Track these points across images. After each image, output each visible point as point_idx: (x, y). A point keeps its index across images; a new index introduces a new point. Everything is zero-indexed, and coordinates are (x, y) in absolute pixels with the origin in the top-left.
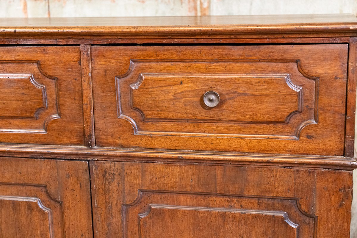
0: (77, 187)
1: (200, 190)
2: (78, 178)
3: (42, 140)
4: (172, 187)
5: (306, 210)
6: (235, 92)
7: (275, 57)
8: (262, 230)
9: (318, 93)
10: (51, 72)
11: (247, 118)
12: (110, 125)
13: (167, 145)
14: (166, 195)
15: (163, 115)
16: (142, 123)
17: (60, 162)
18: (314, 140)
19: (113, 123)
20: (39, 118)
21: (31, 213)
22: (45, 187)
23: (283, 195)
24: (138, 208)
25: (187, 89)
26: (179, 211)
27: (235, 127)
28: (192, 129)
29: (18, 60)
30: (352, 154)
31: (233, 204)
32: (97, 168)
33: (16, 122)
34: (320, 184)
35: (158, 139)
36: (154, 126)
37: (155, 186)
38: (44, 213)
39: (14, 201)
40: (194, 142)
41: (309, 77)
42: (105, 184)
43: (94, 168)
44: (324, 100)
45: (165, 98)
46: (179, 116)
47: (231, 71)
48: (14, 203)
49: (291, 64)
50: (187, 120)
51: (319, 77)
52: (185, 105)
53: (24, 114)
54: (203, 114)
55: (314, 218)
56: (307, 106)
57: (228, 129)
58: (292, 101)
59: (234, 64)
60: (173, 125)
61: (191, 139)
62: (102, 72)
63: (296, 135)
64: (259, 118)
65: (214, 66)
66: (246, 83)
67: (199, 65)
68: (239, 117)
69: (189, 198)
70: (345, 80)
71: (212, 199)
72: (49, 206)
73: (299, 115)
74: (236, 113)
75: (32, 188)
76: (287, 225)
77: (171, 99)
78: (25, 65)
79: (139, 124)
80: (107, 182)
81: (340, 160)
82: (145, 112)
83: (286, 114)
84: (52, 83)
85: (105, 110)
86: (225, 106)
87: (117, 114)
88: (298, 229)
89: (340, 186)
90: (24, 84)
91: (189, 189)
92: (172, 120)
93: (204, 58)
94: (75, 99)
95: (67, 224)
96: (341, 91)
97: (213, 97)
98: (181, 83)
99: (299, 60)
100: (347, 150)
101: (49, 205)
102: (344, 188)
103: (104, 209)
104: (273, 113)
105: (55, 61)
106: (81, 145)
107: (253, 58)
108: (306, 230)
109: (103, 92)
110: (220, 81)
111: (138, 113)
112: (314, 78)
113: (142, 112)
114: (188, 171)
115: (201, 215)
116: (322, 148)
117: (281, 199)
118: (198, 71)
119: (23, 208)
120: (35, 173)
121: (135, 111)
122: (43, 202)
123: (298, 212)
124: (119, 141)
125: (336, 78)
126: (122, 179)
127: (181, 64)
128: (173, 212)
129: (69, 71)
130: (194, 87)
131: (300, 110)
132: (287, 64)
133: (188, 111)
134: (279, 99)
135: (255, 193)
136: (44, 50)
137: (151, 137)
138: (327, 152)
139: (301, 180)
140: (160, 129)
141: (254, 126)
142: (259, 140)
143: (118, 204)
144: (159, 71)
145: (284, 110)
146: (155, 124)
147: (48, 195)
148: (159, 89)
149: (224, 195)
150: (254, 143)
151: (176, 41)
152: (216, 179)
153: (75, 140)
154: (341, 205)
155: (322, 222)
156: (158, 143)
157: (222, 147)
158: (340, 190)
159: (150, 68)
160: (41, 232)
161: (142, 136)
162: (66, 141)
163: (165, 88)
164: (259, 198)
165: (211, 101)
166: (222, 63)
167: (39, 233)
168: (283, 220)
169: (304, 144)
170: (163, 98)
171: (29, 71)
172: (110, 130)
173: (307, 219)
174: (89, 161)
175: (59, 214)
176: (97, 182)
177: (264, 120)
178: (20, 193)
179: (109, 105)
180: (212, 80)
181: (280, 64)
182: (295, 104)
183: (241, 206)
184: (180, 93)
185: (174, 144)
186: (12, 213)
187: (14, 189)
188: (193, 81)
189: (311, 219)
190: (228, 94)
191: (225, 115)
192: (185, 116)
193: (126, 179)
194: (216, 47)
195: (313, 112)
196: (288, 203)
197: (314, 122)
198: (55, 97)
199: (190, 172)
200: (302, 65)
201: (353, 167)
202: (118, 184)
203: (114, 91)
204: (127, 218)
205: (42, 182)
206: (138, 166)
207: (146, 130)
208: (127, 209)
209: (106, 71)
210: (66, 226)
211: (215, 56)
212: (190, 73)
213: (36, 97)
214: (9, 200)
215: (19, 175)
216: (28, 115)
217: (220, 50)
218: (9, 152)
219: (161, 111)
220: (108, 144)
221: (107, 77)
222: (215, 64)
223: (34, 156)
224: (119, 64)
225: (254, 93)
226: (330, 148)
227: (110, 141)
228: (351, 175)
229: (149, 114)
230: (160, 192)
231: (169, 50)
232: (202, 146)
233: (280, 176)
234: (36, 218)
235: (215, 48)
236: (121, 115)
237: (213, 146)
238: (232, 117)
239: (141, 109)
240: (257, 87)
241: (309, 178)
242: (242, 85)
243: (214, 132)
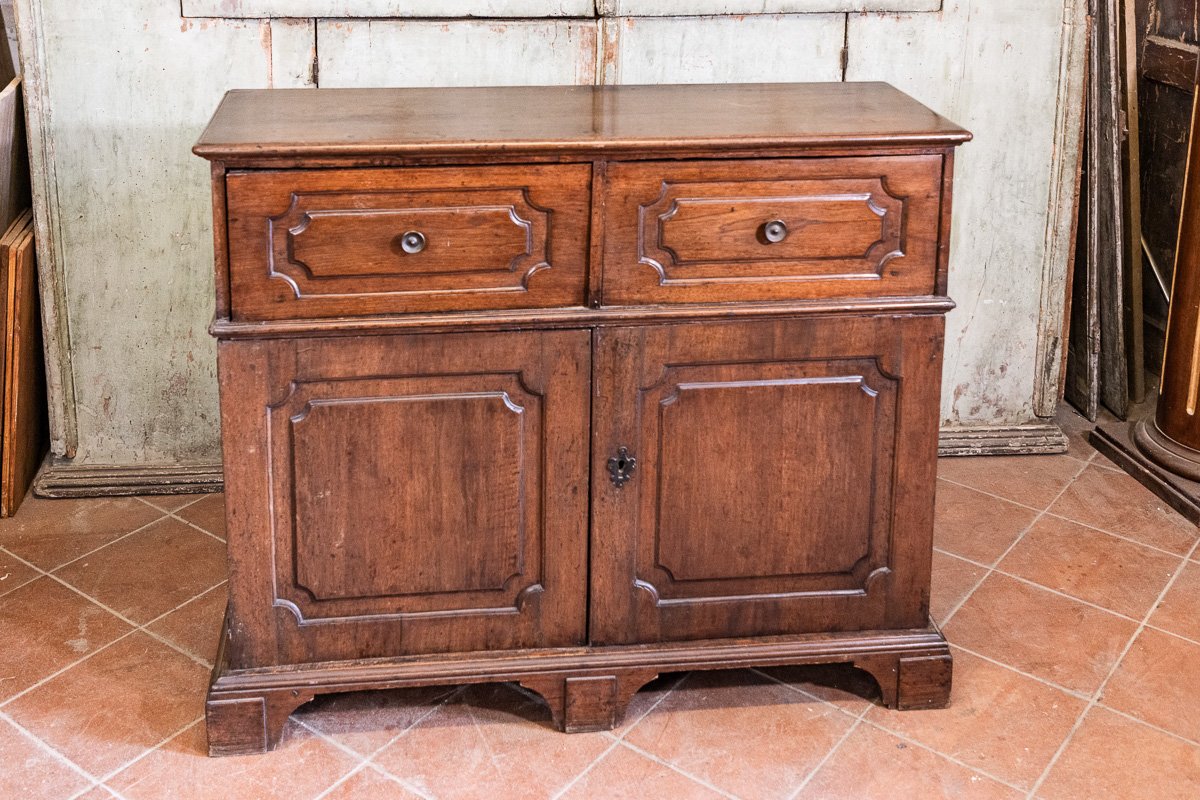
0: (571, 369)
1: (750, 357)
2: (573, 355)
3: (520, 302)
4: (712, 357)
5: (889, 371)
6: (803, 220)
7: (856, 173)
8: (831, 404)
9: (905, 216)
10: (543, 202)
11: (817, 253)
12: (626, 273)
13: (708, 297)
14: (702, 368)
15: (704, 255)
16: (671, 268)
17: (547, 335)
18: (900, 278)
19: (631, 271)
20: (516, 270)
21: (492, 417)
22: (519, 374)
23: (861, 354)
24: (659, 392)
25: (739, 218)
26: (720, 389)
27: (800, 266)
28: (742, 272)
29: (493, 186)
30: (944, 293)
31: (793, 371)
32: (604, 338)
33: (478, 278)
34: (906, 334)
35: (695, 290)
36: (690, 270)
37: (688, 357)
38: (514, 415)
39: (464, 400)
40: (744, 290)
41: (895, 197)
42: (615, 361)
43: (600, 338)
44: (914, 225)
45: (708, 231)
46: (727, 255)
47: (799, 192)
48: (464, 403)
49: (874, 180)
50: (736, 260)
51: (907, 197)
52: (736, 240)
53: (494, 266)
54: (760, 251)
55: (898, 380)
56: (892, 234)
57: (791, 270)
58: (875, 228)
59: (802, 182)
60: (716, 268)
61: (741, 287)
62: (621, 199)
63: (877, 273)
64: (833, 252)
65: (776, 185)
66: (817, 207)
67: (757, 185)
68: (807, 252)
69: (733, 370)
70: (938, 199)
71: (766, 367)
72: (520, 403)
73: (881, 245)
74: (803, 247)
75: (496, 377)
76: (863, 393)
77: (717, 233)
78: (503, 192)
79: (667, 270)
80: (618, 358)
81: (930, 301)
82: (678, 252)
83: (867, 245)
84: (542, 218)
85: (620, 253)
86: (789, 240)
87: (637, 257)
88: (877, 398)
89: (931, 335)
90: (499, 221)
91: (736, 357)
92: (716, 261)
93: (765, 176)
94: (576, 239)
95: (550, 426)
96: (934, 213)
97: (777, 228)
98: (733, 210)
99: (885, 176)
100: (941, 288)
101: (520, 401)
102: (936, 337)
103: (610, 399)
104: (850, 245)
105: (552, 186)
106: (579, 305)
107: (826, 174)
108: (887, 398)
109: (620, 227)
110: (785, 205)
111: (667, 254)
112: (902, 198)
113: (674, 252)
114: (736, 332)
115: (751, 392)
116: (908, 286)
117: (857, 358)
118: (756, 193)
119: (479, 411)
120: (505, 353)
121: (663, 252)
122: (511, 397)
123: (878, 374)
124: (637, 297)
125: (928, 197)
126: (641, 351)
127: (732, 184)
128: (712, 392)
129: (572, 199)
130: (748, 214)
131: (884, 238)
132: (870, 180)
133: (740, 249)
134: (859, 226)
135: (825, 354)
136: (537, 170)
137: (685, 287)
138: (914, 291)
139: (883, 331)
140: (698, 274)
141: (824, 262)
142: (832, 282)
143: (633, 390)
144: (702, 195)
145: (863, 241)
146: (691, 268)
147: (522, 385)
148: (702, 219)
149: (782, 361)
150: (824, 286)
151: (730, 154)
152: (773, 340)
153: (570, 300)
154: (932, 359)
155: (908, 385)
156: (694, 295)
157: (782, 294)
158: (931, 340)
159: (690, 191)
160: (505, 444)
161: (672, 287)
162: (555, 301)
163: (710, 218)
164: (828, 360)
165: (774, 233)
166: (787, 182)
167: (502, 446)
168: (858, 387)
169: (889, 282)
170: (705, 232)
171: (509, 201)
172: (625, 281)
173: (888, 383)
174: (592, 329)
175: (535, 413)
176: (603, 359)
177: (839, 254)
178: (474, 388)
179: (626, 245)
180: (775, 205)
181: (860, 181)
182: (879, 232)
183: (805, 374)
184: (729, 225)
185: (716, 294)
186: (459, 419)
187: (466, 382)
188: (747, 206)
189: (894, 383)
190: (794, 222)
191: (787, 251)
192: (735, 255)
193: (647, 350)
194: (782, 160)
195: (898, 240)
196: (865, 363)
197: (900, 254)
198: (544, 237)
199: (739, 332)
200: (889, 181)
201: (948, 309)
202: (635, 359)
203: (636, 225)
204: (643, 408)
205: (515, 367)
206: (665, 329)
207: (678, 278)
208: (643, 394)
209: (626, 198)
210: (548, 430)
211: (780, 173)
212: (743, 195)
213: (516, 239)
214: (456, 400)
215: (477, 359)
216: (502, 266)
217: (787, 165)
218: (470, 325)
219: (702, 249)
220: (621, 302)
221: (628, 205)
222: (777, 183)
223: (504, 328)
224: (646, 187)
225: (827, 220)
226: (918, 285)
227: (625, 296)
228: (944, 319)
229: (684, 255)
230: (694, 364)
231: (718, 166)
232: (756, 295)
233: (858, 328)
234: (499, 425)
235: (780, 163)
236: (643, 259)
237: (770, 294)
238: (798, 253)
239: (674, 248)
240: (833, 212)
241: (893, 328)
242: (812, 210)
243: (772, 274)
